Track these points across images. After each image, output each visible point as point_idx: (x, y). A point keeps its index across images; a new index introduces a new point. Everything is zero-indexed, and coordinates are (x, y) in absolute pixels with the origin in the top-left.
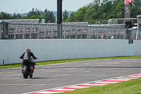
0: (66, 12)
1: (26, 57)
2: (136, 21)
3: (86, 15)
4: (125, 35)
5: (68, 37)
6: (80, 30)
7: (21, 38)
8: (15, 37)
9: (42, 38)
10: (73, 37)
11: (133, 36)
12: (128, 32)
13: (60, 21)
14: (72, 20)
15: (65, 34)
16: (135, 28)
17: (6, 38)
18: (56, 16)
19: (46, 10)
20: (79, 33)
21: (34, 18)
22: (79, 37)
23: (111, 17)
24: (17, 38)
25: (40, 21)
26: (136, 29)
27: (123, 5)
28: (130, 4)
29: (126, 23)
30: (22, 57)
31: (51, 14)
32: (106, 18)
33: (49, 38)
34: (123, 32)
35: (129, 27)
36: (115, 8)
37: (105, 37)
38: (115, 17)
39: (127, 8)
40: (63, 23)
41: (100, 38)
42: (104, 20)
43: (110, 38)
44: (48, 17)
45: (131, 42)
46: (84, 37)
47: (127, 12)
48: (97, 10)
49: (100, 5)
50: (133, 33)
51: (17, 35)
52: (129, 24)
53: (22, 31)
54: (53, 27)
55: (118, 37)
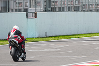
7: (63, 11)
8: (57, 9)
9: (84, 11)
17: (49, 11)
24: (59, 11)
33: (91, 11)
51: (60, 8)
53: (64, 4)
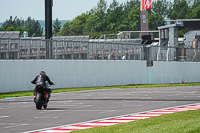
0: (57, 22)
1: (39, 82)
2: (156, 35)
3: (86, 26)
4: (142, 55)
5: (60, 57)
6: (78, 47)
9: (24, 58)
10: (68, 57)
11: (153, 56)
12: (146, 51)
13: (49, 34)
14: (67, 33)
15: (56, 52)
16: (155, 44)
18: (43, 27)
19: (29, 19)
20: (76, 51)
21: (12, 30)
22: (76, 57)
23: (122, 29)
25: (21, 34)
26: (157, 46)
27: (139, 12)
28: (149, 10)
29: (143, 37)
30: (34, 82)
31: (37, 24)
32: (115, 30)
33: (34, 58)
34: (139, 50)
35: (147, 43)
36: (127, 16)
37: (113, 58)
38: (128, 29)
39: (144, 17)
40: (54, 37)
41: (106, 58)
42: (112, 33)
43: (120, 58)
44: (33, 28)
45: (150, 64)
46: (84, 56)
47: (144, 21)
48: (101, 18)
49: (106, 12)
50: (152, 51)
52: (147, 39)
54: (40, 42)
55: (132, 57)
